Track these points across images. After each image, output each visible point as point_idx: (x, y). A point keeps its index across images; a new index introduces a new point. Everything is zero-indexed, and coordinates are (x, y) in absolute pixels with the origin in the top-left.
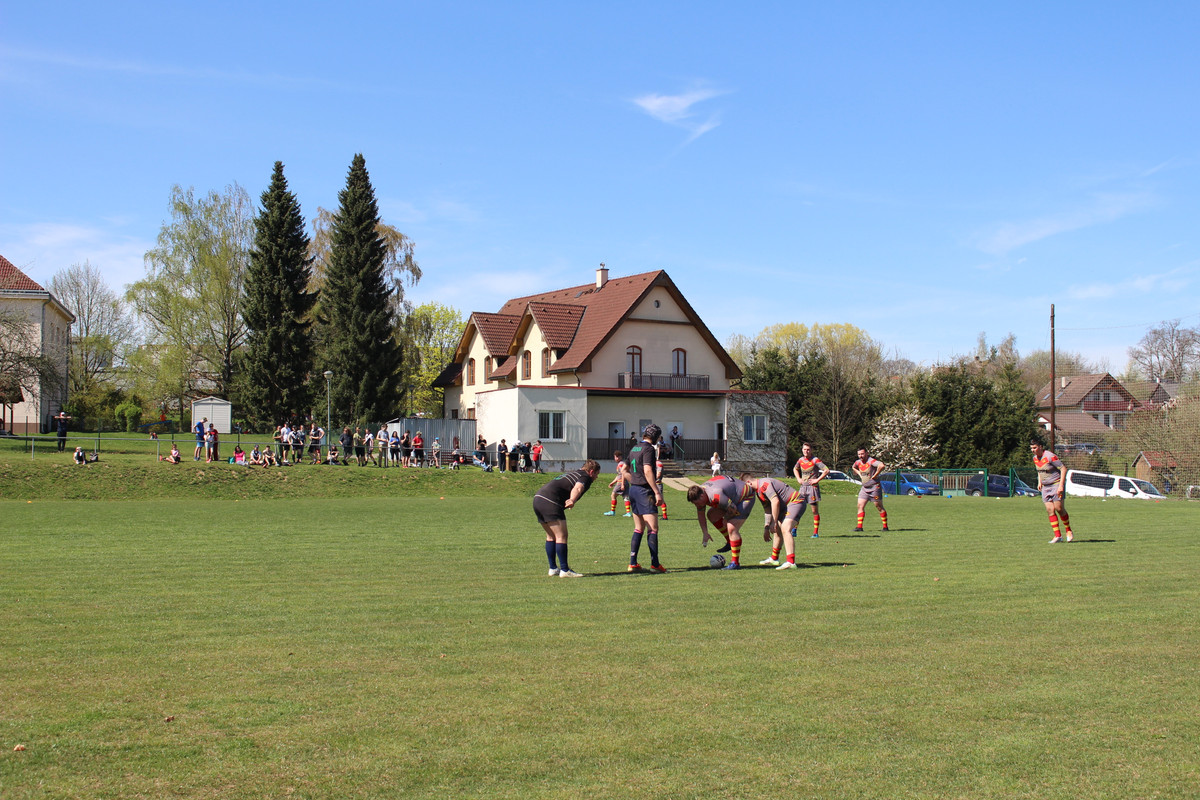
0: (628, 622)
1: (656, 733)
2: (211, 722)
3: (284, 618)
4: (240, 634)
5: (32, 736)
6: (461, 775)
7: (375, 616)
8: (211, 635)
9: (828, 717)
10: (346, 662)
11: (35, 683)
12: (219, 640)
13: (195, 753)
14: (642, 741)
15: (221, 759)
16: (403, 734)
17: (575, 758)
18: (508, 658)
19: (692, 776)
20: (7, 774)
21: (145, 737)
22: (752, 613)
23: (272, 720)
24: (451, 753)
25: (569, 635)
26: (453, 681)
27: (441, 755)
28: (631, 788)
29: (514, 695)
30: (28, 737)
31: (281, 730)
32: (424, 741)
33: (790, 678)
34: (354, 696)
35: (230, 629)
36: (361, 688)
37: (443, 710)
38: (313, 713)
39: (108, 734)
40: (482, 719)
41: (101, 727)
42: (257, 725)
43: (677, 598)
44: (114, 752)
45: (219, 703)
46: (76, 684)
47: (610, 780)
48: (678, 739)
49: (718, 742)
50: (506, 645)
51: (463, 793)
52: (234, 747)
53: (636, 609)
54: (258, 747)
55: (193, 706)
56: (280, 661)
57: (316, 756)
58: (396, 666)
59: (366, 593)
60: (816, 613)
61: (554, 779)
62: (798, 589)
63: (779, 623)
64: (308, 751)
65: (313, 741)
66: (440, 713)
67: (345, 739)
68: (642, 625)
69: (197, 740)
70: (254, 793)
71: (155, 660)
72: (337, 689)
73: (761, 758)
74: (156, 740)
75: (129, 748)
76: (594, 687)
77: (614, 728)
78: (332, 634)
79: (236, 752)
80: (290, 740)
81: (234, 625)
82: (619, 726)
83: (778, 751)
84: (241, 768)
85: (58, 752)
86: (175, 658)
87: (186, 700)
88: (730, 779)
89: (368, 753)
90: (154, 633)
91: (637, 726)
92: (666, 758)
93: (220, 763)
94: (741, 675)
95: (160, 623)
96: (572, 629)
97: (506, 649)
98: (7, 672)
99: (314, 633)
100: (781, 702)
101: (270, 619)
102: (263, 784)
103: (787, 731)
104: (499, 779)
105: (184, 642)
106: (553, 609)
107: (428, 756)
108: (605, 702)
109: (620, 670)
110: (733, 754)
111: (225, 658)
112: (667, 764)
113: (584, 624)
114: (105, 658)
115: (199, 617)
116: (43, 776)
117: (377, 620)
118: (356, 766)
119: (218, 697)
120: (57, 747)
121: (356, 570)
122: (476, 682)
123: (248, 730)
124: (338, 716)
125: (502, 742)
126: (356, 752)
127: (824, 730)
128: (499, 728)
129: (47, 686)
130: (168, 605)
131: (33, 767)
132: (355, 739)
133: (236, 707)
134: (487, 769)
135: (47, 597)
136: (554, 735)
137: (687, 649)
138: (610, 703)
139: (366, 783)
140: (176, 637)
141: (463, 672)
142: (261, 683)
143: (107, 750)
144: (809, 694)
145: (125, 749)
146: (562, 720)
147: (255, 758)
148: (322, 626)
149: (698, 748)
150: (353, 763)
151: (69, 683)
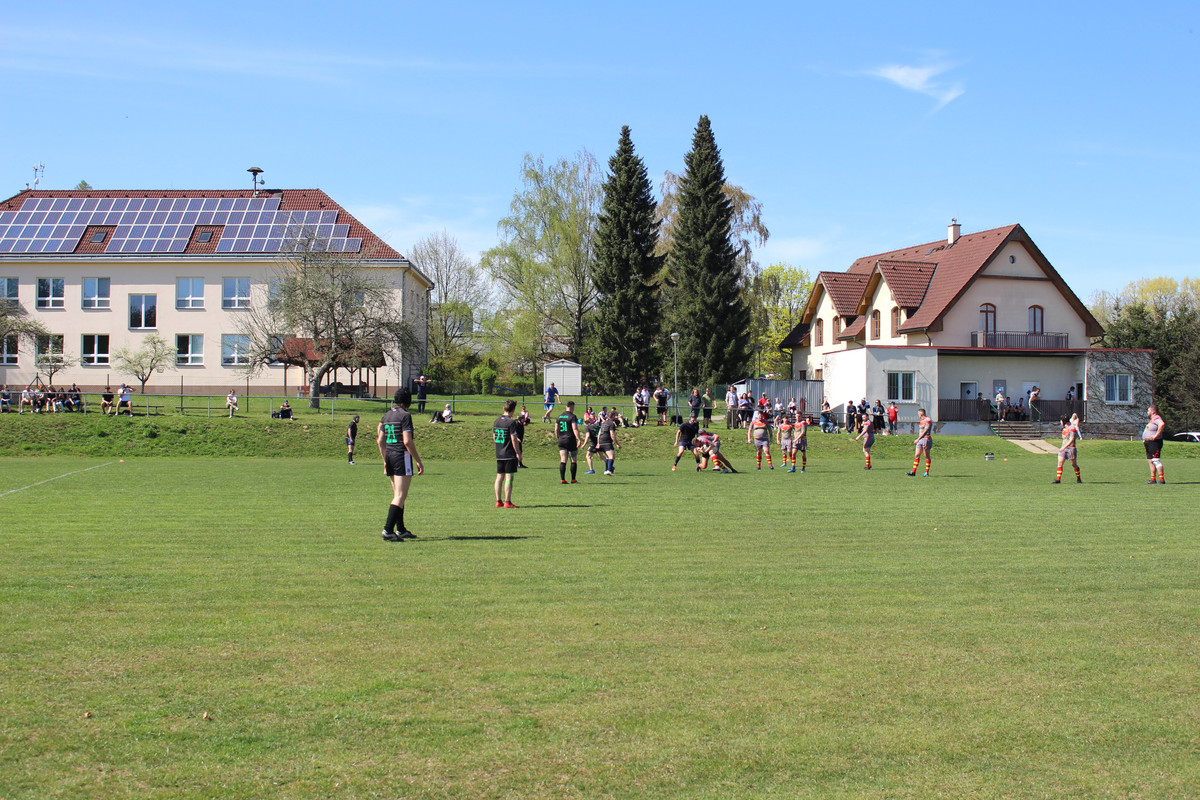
0: (961, 598)
1: (977, 728)
2: (498, 697)
3: (599, 585)
4: (551, 601)
5: (318, 705)
6: (750, 769)
7: (693, 584)
8: (521, 601)
9: (1181, 717)
10: (652, 635)
11: (337, 647)
12: (528, 607)
13: (474, 731)
14: (959, 738)
15: (499, 739)
16: (697, 718)
17: (880, 754)
18: (824, 634)
19: (1013, 783)
20: (282, 746)
21: (429, 711)
22: (1100, 589)
23: (562, 697)
24: (745, 741)
25: (892, 611)
26: (761, 659)
27: (733, 744)
28: (940, 794)
29: (823, 677)
30: (314, 706)
31: (569, 709)
32: (718, 728)
33: (1138, 669)
34: (652, 673)
35: (543, 595)
36: (662, 665)
37: (745, 692)
38: (606, 691)
39: (392, 708)
40: (785, 704)
41: (389, 696)
42: (545, 702)
43: (1018, 571)
44: (394, 727)
45: (511, 676)
46: (375, 651)
47: (918, 783)
48: (1002, 736)
49: (1048, 742)
50: (824, 620)
51: (749, 791)
52: (516, 727)
53: (972, 583)
54: (541, 727)
55: (485, 679)
56: (584, 632)
57: (600, 739)
58: (704, 641)
59: (689, 560)
60: (1175, 591)
61: (853, 779)
62: (1156, 563)
63: (1131, 603)
64: (591, 735)
65: (599, 721)
66: (741, 695)
67: (634, 721)
68: (977, 602)
69: (480, 717)
70: (525, 780)
71: (460, 625)
72: (637, 664)
73: (1097, 765)
74: (441, 715)
75: (410, 723)
76: (913, 672)
77: (930, 720)
78: (645, 603)
79: (517, 732)
80: (575, 720)
81: (547, 591)
82: (936, 718)
83: (1118, 757)
84: (519, 750)
85: (339, 724)
86: (479, 625)
87: (479, 671)
88: (1057, 789)
89: (655, 739)
90: (466, 598)
91: (956, 719)
92: (985, 759)
93: (498, 743)
94: (1083, 663)
95: (475, 587)
96: (899, 604)
97: (823, 624)
98: (313, 635)
99: (625, 602)
100: (1126, 697)
101: (586, 585)
102: (537, 770)
103: (1131, 732)
104: (792, 776)
105: (492, 608)
106: (882, 580)
107: (718, 745)
108: (923, 688)
109: (944, 652)
110: (1064, 757)
111: (529, 627)
112: (986, 767)
113: (913, 598)
114: (411, 623)
115: (514, 581)
116: (317, 749)
117: (694, 589)
118: (640, 754)
119: (511, 670)
120: (339, 718)
121: (684, 535)
122: (786, 661)
123: (534, 707)
124: (632, 695)
125: (803, 732)
126: (643, 737)
127: (1175, 733)
128: (802, 715)
129: (347, 652)
130: (488, 568)
131: (310, 739)
132: (644, 723)
133: (528, 681)
134: (780, 764)
135: (374, 558)
136: (861, 727)
137: (1023, 630)
138: (929, 691)
139: (647, 774)
140: (486, 603)
141: (773, 649)
142: (559, 656)
143: (388, 724)
144: (1159, 687)
145: (406, 724)
146: (873, 708)
147: (536, 739)
148: (636, 594)
149: (1023, 749)
150: (637, 749)
151: (369, 649)
